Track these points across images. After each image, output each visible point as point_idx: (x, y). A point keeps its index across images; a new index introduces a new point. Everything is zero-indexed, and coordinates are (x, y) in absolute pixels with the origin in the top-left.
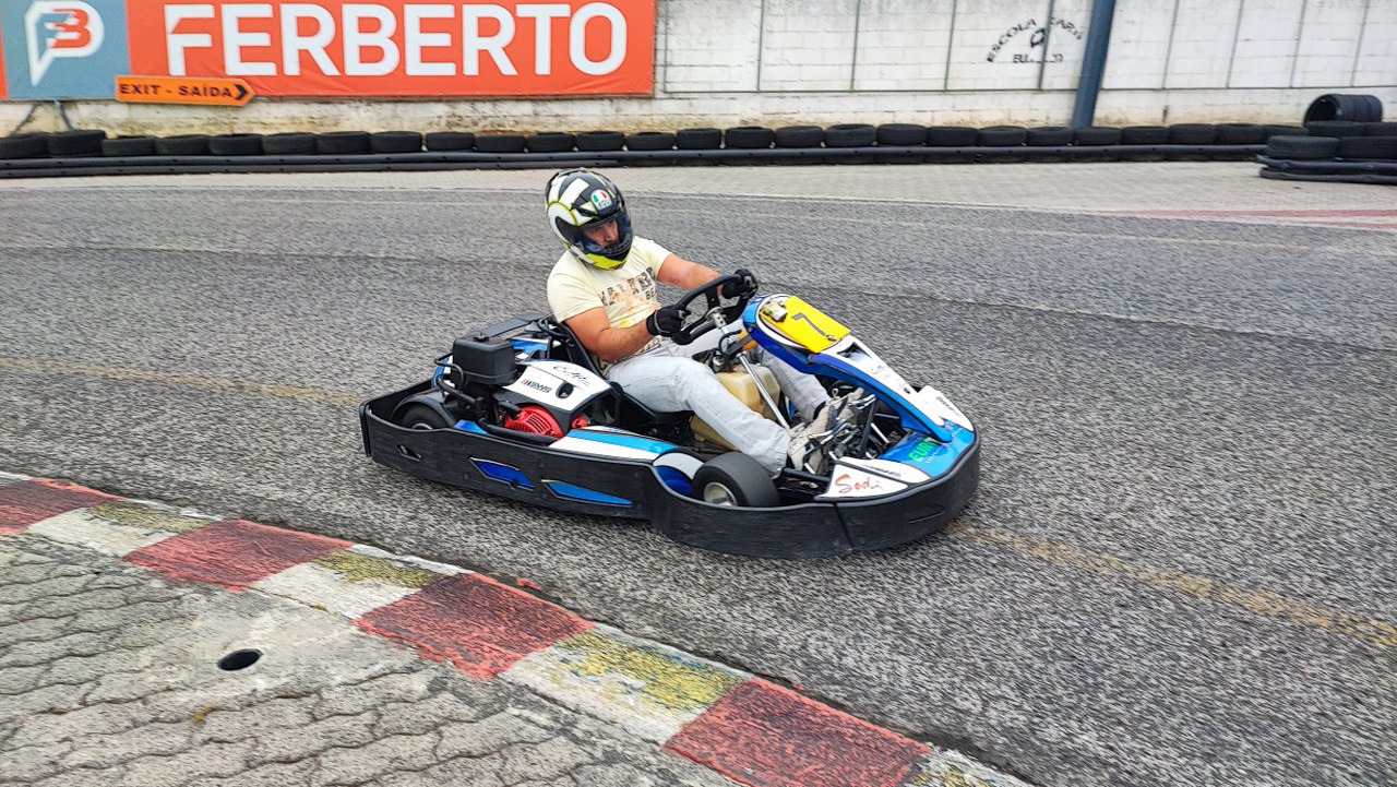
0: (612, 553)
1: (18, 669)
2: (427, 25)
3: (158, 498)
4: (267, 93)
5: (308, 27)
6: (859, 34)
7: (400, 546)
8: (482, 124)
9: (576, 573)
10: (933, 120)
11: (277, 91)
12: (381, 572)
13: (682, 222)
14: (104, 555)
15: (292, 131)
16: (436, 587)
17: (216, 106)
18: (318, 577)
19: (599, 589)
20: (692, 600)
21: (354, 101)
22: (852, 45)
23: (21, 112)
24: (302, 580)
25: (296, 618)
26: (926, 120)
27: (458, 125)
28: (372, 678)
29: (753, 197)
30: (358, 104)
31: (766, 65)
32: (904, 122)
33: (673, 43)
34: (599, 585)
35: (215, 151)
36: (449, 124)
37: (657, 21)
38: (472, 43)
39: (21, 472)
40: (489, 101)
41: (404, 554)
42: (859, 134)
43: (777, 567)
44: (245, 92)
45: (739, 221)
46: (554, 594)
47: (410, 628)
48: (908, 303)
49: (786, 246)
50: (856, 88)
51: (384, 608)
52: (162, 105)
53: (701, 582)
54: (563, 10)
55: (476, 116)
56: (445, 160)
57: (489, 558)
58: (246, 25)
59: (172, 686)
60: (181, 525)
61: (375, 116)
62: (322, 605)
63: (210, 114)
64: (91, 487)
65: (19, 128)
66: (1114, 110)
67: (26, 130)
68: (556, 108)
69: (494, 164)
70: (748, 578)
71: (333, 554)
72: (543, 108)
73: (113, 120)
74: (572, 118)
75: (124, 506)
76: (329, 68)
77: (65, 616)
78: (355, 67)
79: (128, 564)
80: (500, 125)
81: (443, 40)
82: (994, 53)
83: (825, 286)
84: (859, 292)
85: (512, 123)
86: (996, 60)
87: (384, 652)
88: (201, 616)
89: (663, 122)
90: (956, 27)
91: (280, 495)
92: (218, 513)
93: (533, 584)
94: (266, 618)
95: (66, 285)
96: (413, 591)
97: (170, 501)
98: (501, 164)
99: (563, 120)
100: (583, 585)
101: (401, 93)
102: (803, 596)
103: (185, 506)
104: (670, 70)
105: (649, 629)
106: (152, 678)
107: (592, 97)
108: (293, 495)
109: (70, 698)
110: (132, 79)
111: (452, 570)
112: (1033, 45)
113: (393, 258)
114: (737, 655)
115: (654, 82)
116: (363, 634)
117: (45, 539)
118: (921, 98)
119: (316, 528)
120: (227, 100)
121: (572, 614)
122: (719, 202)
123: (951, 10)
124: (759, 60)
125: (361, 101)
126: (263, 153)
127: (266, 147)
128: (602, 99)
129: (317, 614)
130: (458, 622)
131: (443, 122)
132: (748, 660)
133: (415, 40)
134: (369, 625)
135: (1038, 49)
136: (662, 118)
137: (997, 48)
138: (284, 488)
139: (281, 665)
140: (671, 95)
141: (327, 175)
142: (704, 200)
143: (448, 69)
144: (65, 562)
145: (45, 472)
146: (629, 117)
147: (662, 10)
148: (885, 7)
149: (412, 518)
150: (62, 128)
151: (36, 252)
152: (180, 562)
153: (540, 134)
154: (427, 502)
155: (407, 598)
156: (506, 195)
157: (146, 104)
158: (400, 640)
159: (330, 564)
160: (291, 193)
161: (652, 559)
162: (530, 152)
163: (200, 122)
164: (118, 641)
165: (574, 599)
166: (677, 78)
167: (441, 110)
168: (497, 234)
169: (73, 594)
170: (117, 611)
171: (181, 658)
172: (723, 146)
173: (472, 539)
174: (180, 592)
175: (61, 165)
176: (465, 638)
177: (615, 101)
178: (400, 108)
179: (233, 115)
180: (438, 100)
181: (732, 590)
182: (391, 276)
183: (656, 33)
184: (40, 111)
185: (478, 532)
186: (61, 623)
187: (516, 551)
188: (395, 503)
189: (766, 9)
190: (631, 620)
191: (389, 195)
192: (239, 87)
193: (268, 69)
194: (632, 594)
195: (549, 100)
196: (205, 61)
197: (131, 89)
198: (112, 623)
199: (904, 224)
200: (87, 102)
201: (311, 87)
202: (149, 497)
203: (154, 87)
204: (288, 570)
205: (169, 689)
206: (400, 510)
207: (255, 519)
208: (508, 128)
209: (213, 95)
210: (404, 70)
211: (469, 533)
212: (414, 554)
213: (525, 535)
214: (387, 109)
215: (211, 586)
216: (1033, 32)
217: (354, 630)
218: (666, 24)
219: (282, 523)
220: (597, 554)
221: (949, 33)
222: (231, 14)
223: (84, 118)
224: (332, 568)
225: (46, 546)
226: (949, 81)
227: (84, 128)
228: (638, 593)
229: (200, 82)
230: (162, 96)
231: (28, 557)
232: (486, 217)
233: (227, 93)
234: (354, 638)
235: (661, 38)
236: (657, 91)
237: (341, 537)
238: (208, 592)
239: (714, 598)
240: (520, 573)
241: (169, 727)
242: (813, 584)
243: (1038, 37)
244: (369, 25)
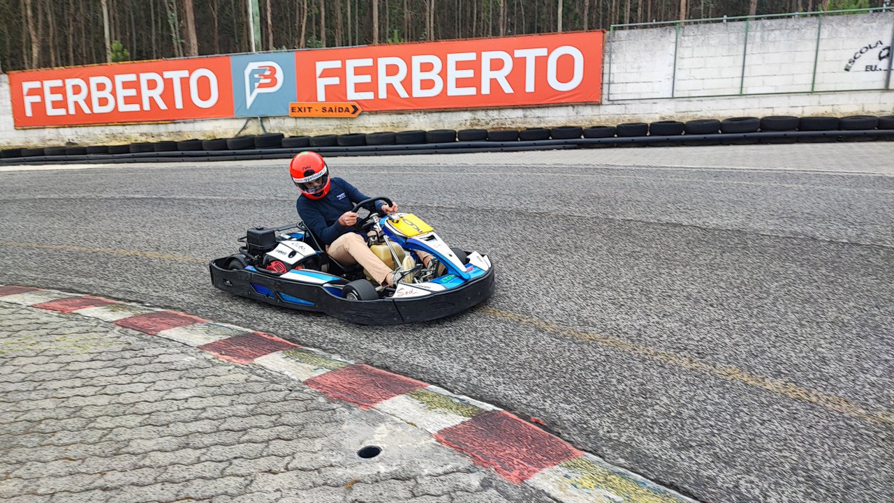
0: (593, 405)
1: (251, 444)
2: (460, 66)
3: (319, 348)
4: (368, 110)
5: (392, 70)
6: (746, 56)
7: (457, 388)
8: (492, 123)
9: (569, 417)
10: (803, 112)
11: (374, 108)
12: (447, 405)
13: (624, 184)
14: (293, 380)
15: (382, 131)
16: (479, 416)
17: (341, 118)
18: (410, 404)
19: (585, 429)
20: (651, 443)
21: (417, 112)
22: (742, 64)
23: (241, 124)
24: (399, 405)
25: (399, 429)
26: (797, 113)
27: (477, 125)
28: (446, 473)
29: (671, 167)
30: (419, 114)
31: (679, 80)
32: (781, 114)
33: (614, 68)
34: (585, 426)
35: (340, 144)
36: (472, 125)
37: (604, 56)
38: (487, 75)
39: (248, 327)
40: (496, 109)
41: (459, 394)
42: (747, 124)
43: (711, 426)
44: (356, 110)
45: (664, 183)
46: (556, 429)
47: (467, 443)
48: (795, 242)
49: (699, 200)
50: (744, 93)
51: (450, 428)
52: (313, 118)
53: (656, 431)
54: (543, 52)
55: (488, 119)
56: (469, 147)
57: (512, 401)
58: (358, 71)
59: (334, 464)
60: (332, 365)
61: (428, 120)
62: (414, 422)
63: (337, 122)
64: (284, 338)
65: (239, 133)
67: (243, 134)
68: (538, 112)
69: (499, 149)
70: (690, 432)
71: (417, 390)
72: (529, 113)
73: (287, 127)
74: (549, 119)
75: (301, 351)
76: (403, 94)
77: (275, 414)
78: (418, 92)
79: (306, 386)
80: (502, 124)
81: (469, 73)
82: (850, 65)
83: (729, 228)
84: (756, 233)
85: (510, 123)
86: (851, 70)
87: (452, 457)
88: (346, 422)
89: (607, 120)
90: (820, 48)
91: (385, 350)
92: (352, 359)
93: (541, 422)
94: (382, 427)
95: (266, 221)
96: (467, 419)
97: (326, 350)
98: (504, 149)
99: (542, 120)
100: (575, 426)
101: (444, 107)
102: (732, 449)
103: (334, 353)
104: (612, 86)
105: (622, 461)
106: (323, 458)
107: (560, 105)
108: (392, 351)
109: (279, 465)
110: (298, 104)
111: (490, 407)
112: (881, 58)
113: (442, 207)
114: (686, 486)
115: (602, 94)
116: (439, 444)
117: (262, 368)
118: (793, 98)
119: (406, 373)
120: (348, 115)
121: (568, 445)
122: (648, 171)
123: (816, 37)
124: (674, 77)
125: (420, 112)
126: (366, 145)
127: (368, 141)
128: (567, 106)
129: (411, 428)
130: (496, 442)
131: (468, 123)
132: (695, 491)
133: (453, 74)
134: (442, 438)
135: (885, 61)
136: (607, 117)
137: (852, 62)
138: (388, 347)
139: (392, 458)
140: (613, 102)
141: (401, 156)
142: (638, 170)
143: (472, 91)
144: (273, 382)
145: (260, 328)
146: (585, 117)
147: (607, 48)
148: (766, 38)
149: (463, 371)
150: (261, 132)
151: (250, 202)
152: (333, 388)
153: (528, 129)
154: (471, 361)
155: (463, 423)
156: (508, 168)
157: (304, 118)
158: (461, 450)
159: (417, 397)
160: (382, 168)
161: (620, 412)
162: (521, 140)
163: (333, 127)
164: (303, 432)
165: (569, 434)
166: (617, 91)
167: (467, 116)
168: (503, 192)
169: (278, 402)
170: (302, 414)
171: (336, 447)
172: (648, 134)
173: (501, 388)
174: (335, 406)
175: (261, 153)
176: (502, 454)
177: (576, 107)
178: (443, 115)
179: (350, 122)
180: (466, 110)
181: (679, 439)
182: (442, 218)
183: (603, 63)
184: (250, 123)
185: (504, 383)
186: (273, 418)
187: (529, 398)
188: (452, 360)
189: (678, 44)
190: (609, 452)
191: (437, 168)
192: (354, 107)
193: (369, 96)
194: (608, 435)
195: (533, 108)
196: (336, 92)
197: (297, 109)
198: (300, 422)
199: (787, 186)
200: (274, 117)
201: (394, 106)
202: (314, 346)
203: (309, 108)
204: (392, 398)
205: (331, 466)
206: (455, 365)
207: (372, 365)
208: (508, 126)
209: (339, 111)
210: (446, 93)
211: (498, 383)
212: (465, 394)
213: (534, 388)
214: (435, 116)
215: (351, 404)
216: (881, 49)
217: (433, 440)
218: (610, 57)
219: (387, 368)
220: (582, 405)
221: (815, 52)
222: (351, 64)
223: (273, 127)
224: (417, 399)
225: (263, 372)
226: (815, 85)
227: (272, 132)
228: (612, 434)
229: (333, 104)
230: (313, 113)
231: (254, 377)
232: (496, 182)
233: (347, 110)
234: (434, 446)
235: (607, 66)
236: (603, 99)
237: (421, 380)
238: (349, 408)
239: (666, 443)
240: (533, 413)
241: (333, 489)
242: (739, 441)
243: (885, 53)
244: (426, 67)
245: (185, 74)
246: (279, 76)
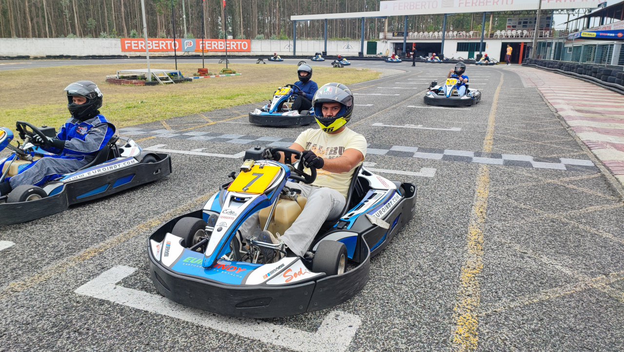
4: (209, 51)
5: (215, 44)
11: (211, 51)
17: (204, 52)
40: (233, 52)
54: (241, 42)
58: (208, 44)
66: (297, 54)
74: (243, 54)
76: (217, 48)
78: (220, 48)
81: (229, 45)
82: (285, 47)
85: (236, 54)
90: (280, 45)
99: (241, 54)
101: (224, 51)
115: (250, 50)
124: (261, 48)
128: (245, 52)
131: (229, 54)
135: (289, 47)
143: (229, 49)
148: (273, 43)
166: (253, 49)
177: (247, 52)
179: (207, 53)
180: (228, 52)
193: (211, 48)
197: (195, 50)
201: (215, 51)
218: (251, 44)
223: (192, 53)
226: (280, 50)
230: (199, 51)
233: (206, 51)
244: (221, 44)
245: (171, 42)
246: (192, 43)
